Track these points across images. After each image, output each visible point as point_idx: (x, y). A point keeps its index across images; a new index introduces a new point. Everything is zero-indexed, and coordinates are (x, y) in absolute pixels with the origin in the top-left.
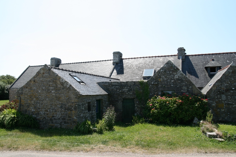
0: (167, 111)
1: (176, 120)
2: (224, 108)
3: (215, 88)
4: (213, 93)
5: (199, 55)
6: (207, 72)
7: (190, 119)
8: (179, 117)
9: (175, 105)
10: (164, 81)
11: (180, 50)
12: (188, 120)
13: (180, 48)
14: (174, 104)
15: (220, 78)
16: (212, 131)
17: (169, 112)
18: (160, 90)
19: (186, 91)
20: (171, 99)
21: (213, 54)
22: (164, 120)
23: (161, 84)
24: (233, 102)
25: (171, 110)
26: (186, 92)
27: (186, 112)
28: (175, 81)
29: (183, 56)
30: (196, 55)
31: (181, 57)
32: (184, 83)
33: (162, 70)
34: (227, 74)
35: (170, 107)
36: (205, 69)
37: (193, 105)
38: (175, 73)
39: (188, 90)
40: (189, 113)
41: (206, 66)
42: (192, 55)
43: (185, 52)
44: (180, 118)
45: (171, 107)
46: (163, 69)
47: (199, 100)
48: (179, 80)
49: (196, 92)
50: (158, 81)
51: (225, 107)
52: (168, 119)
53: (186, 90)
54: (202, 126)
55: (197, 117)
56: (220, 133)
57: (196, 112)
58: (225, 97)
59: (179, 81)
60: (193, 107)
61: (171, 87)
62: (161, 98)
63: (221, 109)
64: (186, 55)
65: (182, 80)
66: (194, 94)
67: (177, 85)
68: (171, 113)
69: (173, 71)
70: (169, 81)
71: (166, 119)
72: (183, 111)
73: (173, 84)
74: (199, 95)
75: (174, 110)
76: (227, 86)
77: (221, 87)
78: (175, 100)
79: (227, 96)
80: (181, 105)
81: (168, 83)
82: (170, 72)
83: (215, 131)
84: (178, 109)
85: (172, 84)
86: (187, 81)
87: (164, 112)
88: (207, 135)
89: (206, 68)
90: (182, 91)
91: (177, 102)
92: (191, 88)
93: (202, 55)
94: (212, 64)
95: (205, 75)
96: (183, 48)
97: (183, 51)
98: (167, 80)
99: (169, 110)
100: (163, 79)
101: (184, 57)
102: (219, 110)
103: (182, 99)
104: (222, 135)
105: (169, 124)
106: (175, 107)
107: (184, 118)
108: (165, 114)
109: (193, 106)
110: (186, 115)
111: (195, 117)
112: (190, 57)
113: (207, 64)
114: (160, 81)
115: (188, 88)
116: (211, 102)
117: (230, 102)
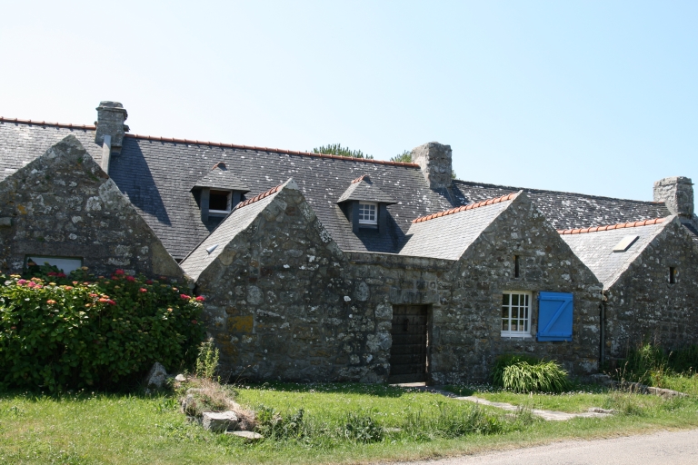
0: (46, 337)
1: (82, 375)
2: (254, 332)
3: (231, 259)
4: (222, 277)
5: (175, 142)
6: (199, 206)
7: (137, 370)
8: (94, 364)
9: (82, 313)
10: (38, 215)
11: (106, 110)
12: (128, 371)
13: (110, 104)
14: (78, 309)
15: (248, 228)
16: (221, 408)
17: (56, 342)
18: (21, 251)
19: (128, 262)
20: (68, 288)
21: (222, 147)
22: (29, 374)
23: (27, 227)
24: (283, 314)
25: (65, 334)
26: (128, 267)
27: (122, 344)
28: (87, 221)
29: (118, 135)
30: (163, 141)
31: (107, 139)
32: (121, 233)
33: (34, 171)
34: (271, 216)
35: (61, 321)
36: (191, 195)
37: (150, 315)
38: (89, 190)
39: (133, 260)
40: (135, 347)
41: (198, 185)
42: (151, 140)
43: (126, 123)
44: (98, 366)
45: (65, 322)
46: (40, 167)
47: (175, 299)
48: (105, 218)
49: (163, 269)
50: (16, 214)
51: (256, 327)
52: (50, 372)
53: (127, 258)
54: (184, 393)
55: (161, 363)
56: (250, 414)
57: (159, 341)
58: (258, 295)
59: (103, 224)
60: (150, 324)
61: (68, 241)
62: (23, 284)
63: (244, 336)
64: (130, 132)
65: (116, 220)
66: (158, 277)
67: (93, 235)
68: (60, 347)
69: (80, 180)
70: (60, 216)
71: (38, 371)
72: (113, 338)
73: (76, 233)
74: (176, 281)
75: (76, 332)
76: (268, 257)
77: (247, 258)
78: (84, 293)
79: (264, 291)
80: (103, 313)
81: (55, 226)
82: (68, 184)
83: (231, 406)
84: (91, 331)
85: (75, 229)
86: (133, 224)
87: (33, 342)
88: (206, 424)
89: (197, 192)
90: (111, 261)
91: (91, 302)
92: (146, 254)
93: (186, 143)
94: (217, 179)
95: (192, 215)
96: (121, 105)
97: (118, 115)
98: (53, 214)
99: (53, 335)
100: (37, 207)
101: (121, 139)
102: (236, 339)
103: (109, 292)
104: (256, 419)
105: (51, 388)
106: (84, 320)
107: (113, 367)
108: (36, 350)
109: (151, 319)
110: (121, 355)
111: (157, 364)
112: (141, 142)
113: (200, 178)
114: (25, 217)
115: (135, 252)
116: (211, 310)
117: (274, 312)
